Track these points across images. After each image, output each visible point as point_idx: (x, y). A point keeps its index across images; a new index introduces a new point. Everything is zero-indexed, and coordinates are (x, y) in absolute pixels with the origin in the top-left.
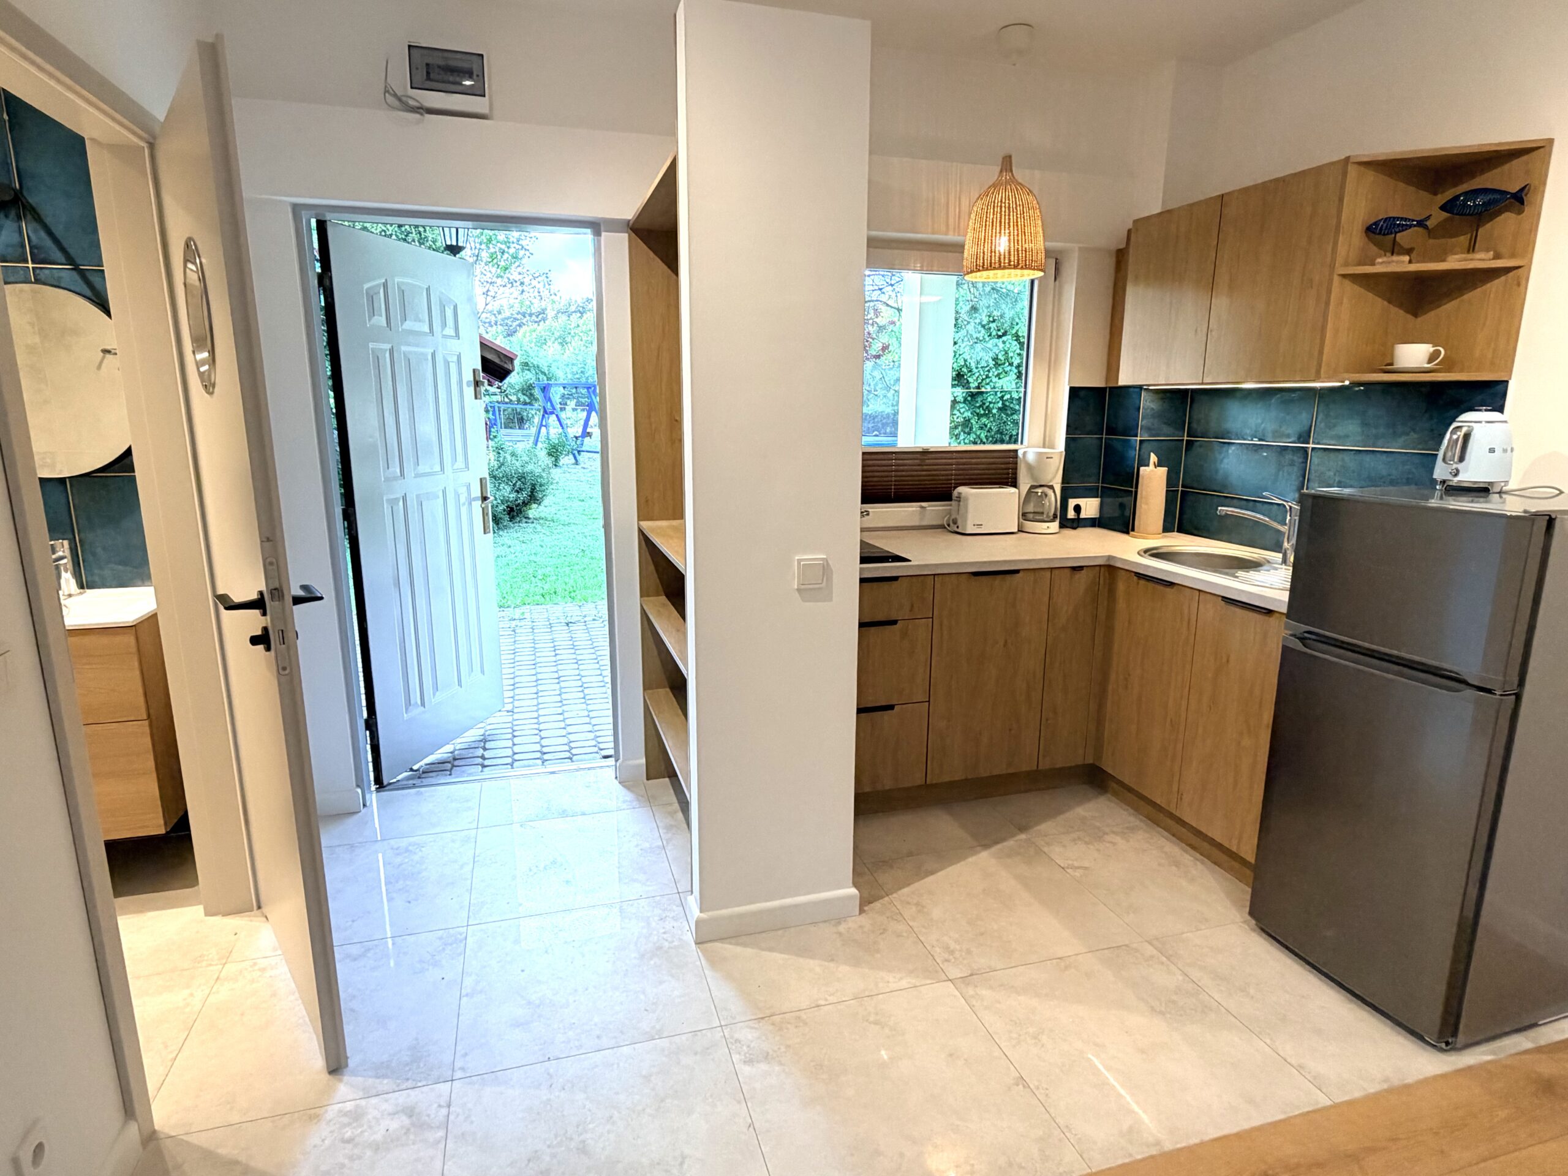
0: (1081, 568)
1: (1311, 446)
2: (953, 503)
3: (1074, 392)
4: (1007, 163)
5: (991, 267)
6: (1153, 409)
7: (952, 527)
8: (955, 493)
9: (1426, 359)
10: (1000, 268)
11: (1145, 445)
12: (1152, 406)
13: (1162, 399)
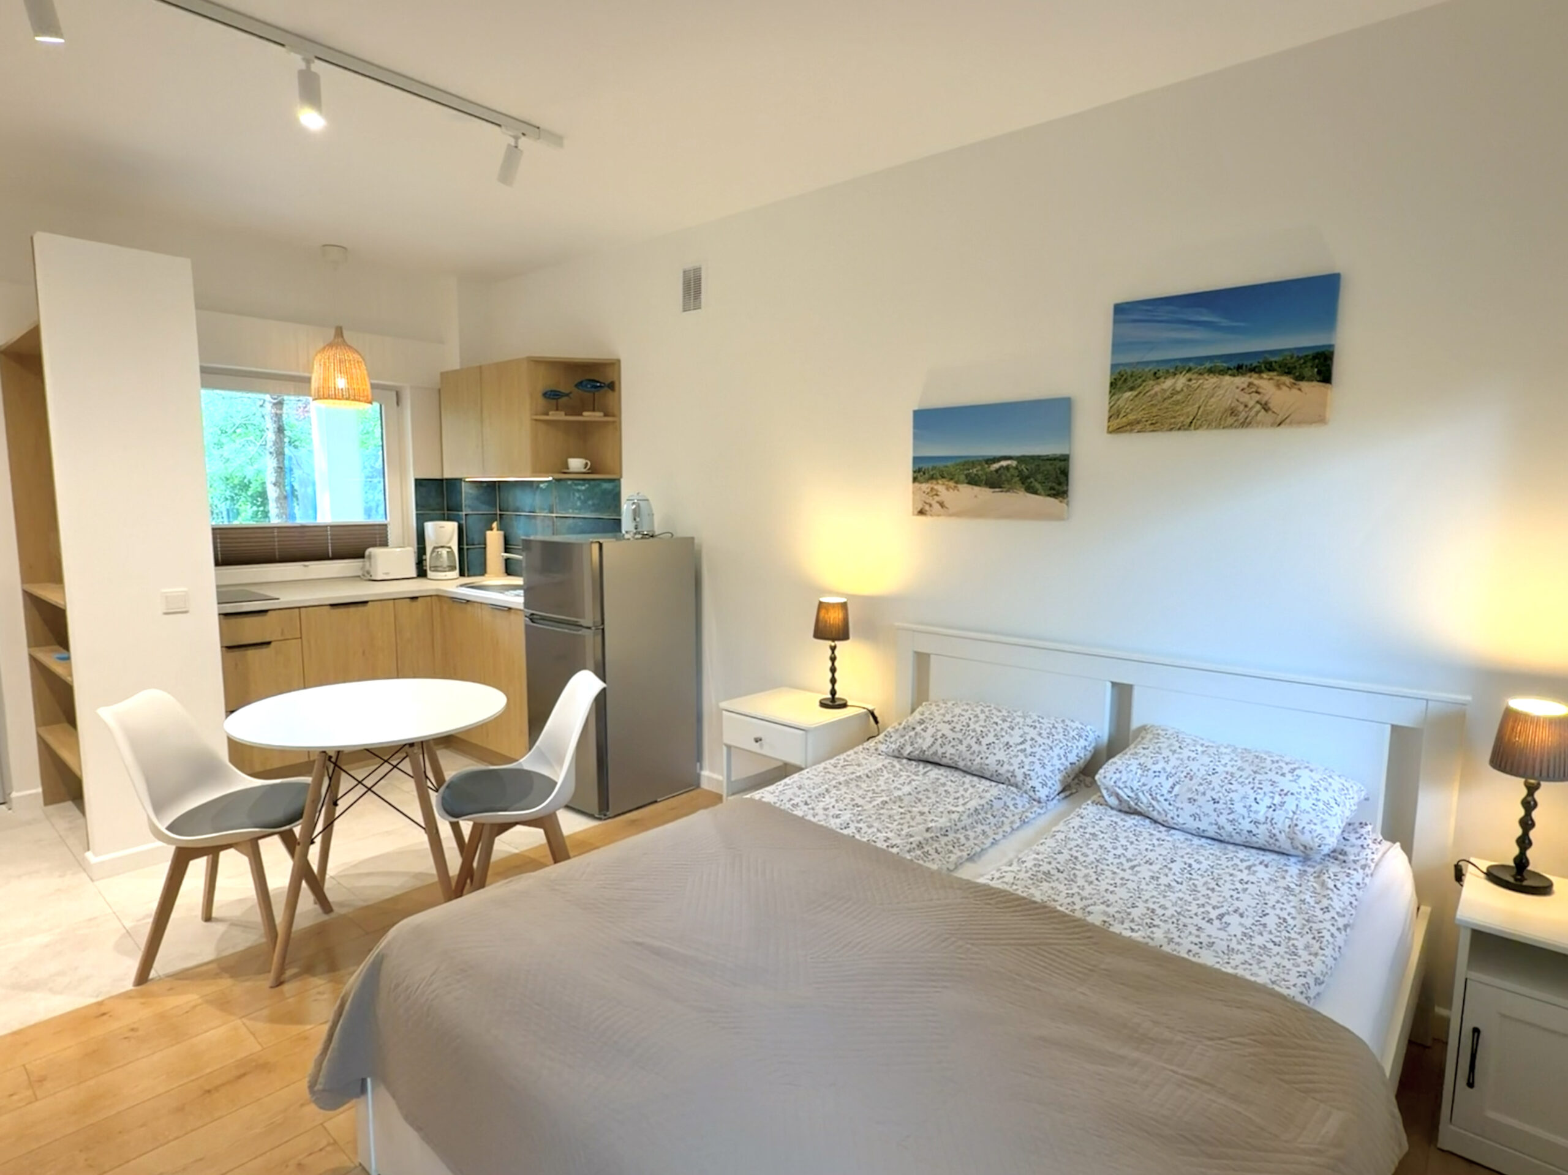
0: (416, 598)
1: (554, 515)
2: (366, 560)
3: (419, 483)
4: (339, 332)
5: (329, 397)
6: (471, 494)
7: (368, 577)
8: (367, 552)
9: (583, 466)
10: (336, 398)
11: (468, 517)
12: (470, 491)
13: (477, 487)
